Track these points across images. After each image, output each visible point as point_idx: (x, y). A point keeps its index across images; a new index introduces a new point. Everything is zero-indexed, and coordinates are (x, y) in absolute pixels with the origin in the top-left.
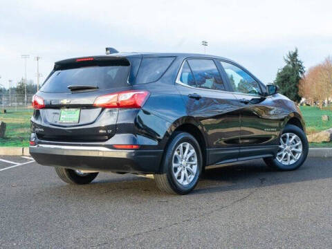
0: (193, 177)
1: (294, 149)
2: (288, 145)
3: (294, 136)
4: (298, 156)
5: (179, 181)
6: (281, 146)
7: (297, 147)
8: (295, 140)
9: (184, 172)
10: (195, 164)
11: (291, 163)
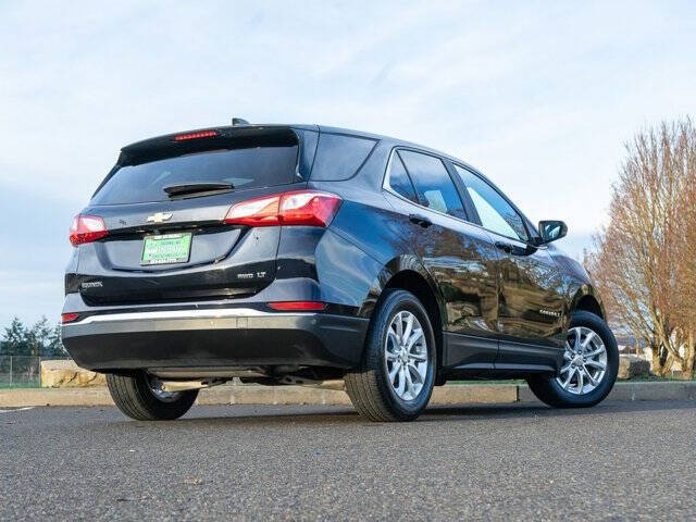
0: (420, 386)
1: (590, 362)
2: (579, 353)
3: (591, 335)
4: (599, 377)
5: (396, 390)
6: (567, 355)
7: (596, 358)
8: (591, 343)
9: (404, 374)
10: (423, 361)
11: (585, 392)
